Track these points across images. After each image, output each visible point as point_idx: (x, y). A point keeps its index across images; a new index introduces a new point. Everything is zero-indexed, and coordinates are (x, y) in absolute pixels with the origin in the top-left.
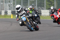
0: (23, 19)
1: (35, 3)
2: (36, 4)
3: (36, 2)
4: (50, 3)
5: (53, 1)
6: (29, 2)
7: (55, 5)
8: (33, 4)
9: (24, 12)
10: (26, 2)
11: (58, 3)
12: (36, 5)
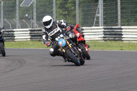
0: (60, 43)
1: (33, 13)
2: (35, 14)
3: (35, 10)
4: (67, 12)
5: (73, 8)
6: (17, 11)
7: (77, 15)
8: (27, 15)
9: (59, 29)
10: (12, 11)
11: (83, 11)
12: (35, 17)
